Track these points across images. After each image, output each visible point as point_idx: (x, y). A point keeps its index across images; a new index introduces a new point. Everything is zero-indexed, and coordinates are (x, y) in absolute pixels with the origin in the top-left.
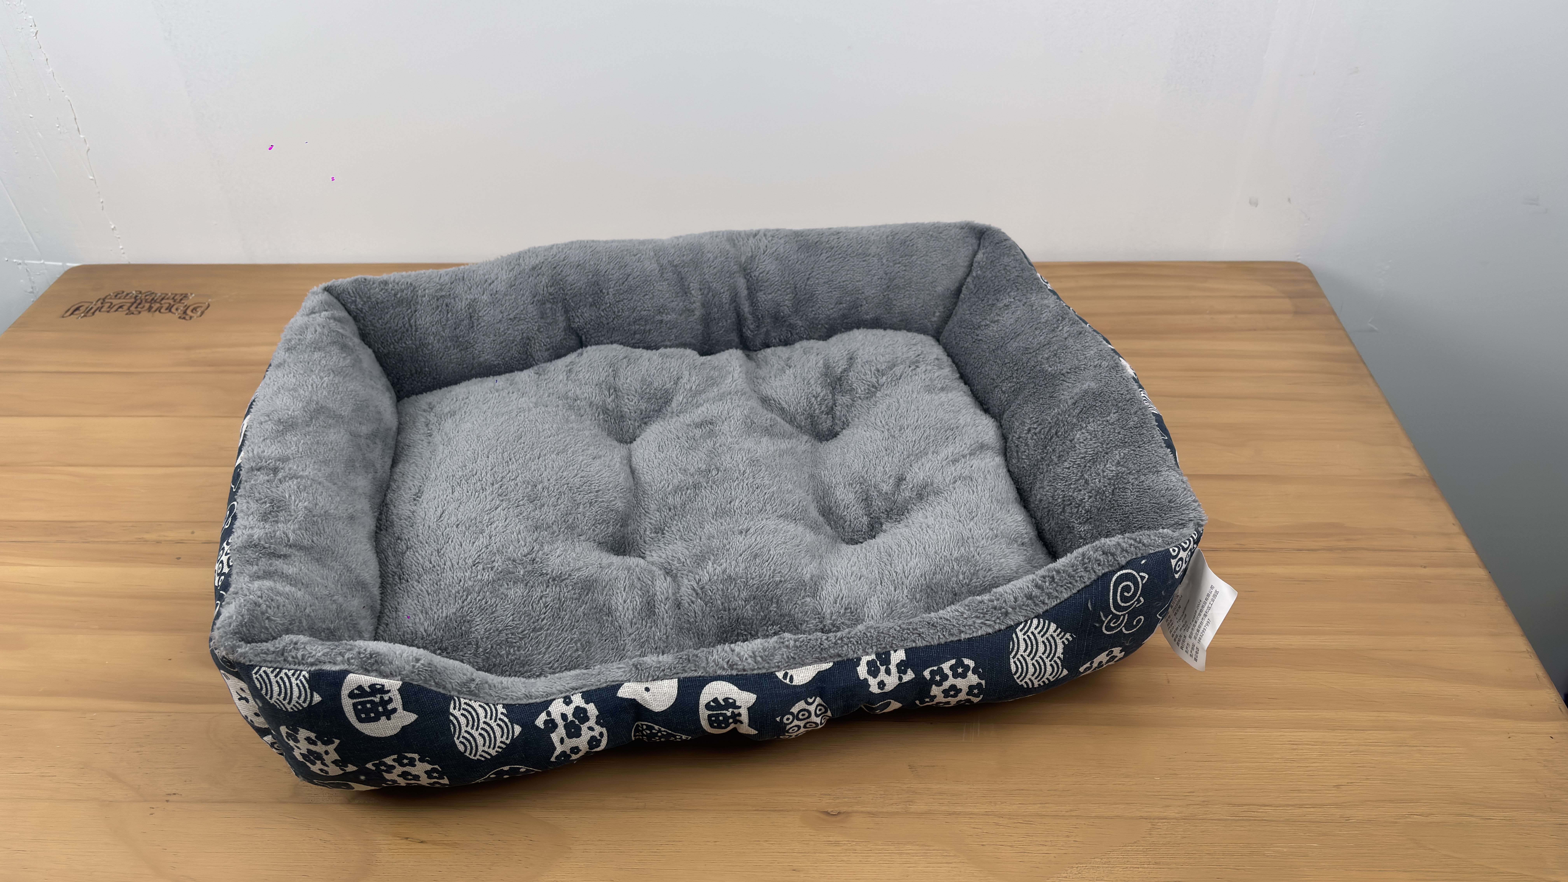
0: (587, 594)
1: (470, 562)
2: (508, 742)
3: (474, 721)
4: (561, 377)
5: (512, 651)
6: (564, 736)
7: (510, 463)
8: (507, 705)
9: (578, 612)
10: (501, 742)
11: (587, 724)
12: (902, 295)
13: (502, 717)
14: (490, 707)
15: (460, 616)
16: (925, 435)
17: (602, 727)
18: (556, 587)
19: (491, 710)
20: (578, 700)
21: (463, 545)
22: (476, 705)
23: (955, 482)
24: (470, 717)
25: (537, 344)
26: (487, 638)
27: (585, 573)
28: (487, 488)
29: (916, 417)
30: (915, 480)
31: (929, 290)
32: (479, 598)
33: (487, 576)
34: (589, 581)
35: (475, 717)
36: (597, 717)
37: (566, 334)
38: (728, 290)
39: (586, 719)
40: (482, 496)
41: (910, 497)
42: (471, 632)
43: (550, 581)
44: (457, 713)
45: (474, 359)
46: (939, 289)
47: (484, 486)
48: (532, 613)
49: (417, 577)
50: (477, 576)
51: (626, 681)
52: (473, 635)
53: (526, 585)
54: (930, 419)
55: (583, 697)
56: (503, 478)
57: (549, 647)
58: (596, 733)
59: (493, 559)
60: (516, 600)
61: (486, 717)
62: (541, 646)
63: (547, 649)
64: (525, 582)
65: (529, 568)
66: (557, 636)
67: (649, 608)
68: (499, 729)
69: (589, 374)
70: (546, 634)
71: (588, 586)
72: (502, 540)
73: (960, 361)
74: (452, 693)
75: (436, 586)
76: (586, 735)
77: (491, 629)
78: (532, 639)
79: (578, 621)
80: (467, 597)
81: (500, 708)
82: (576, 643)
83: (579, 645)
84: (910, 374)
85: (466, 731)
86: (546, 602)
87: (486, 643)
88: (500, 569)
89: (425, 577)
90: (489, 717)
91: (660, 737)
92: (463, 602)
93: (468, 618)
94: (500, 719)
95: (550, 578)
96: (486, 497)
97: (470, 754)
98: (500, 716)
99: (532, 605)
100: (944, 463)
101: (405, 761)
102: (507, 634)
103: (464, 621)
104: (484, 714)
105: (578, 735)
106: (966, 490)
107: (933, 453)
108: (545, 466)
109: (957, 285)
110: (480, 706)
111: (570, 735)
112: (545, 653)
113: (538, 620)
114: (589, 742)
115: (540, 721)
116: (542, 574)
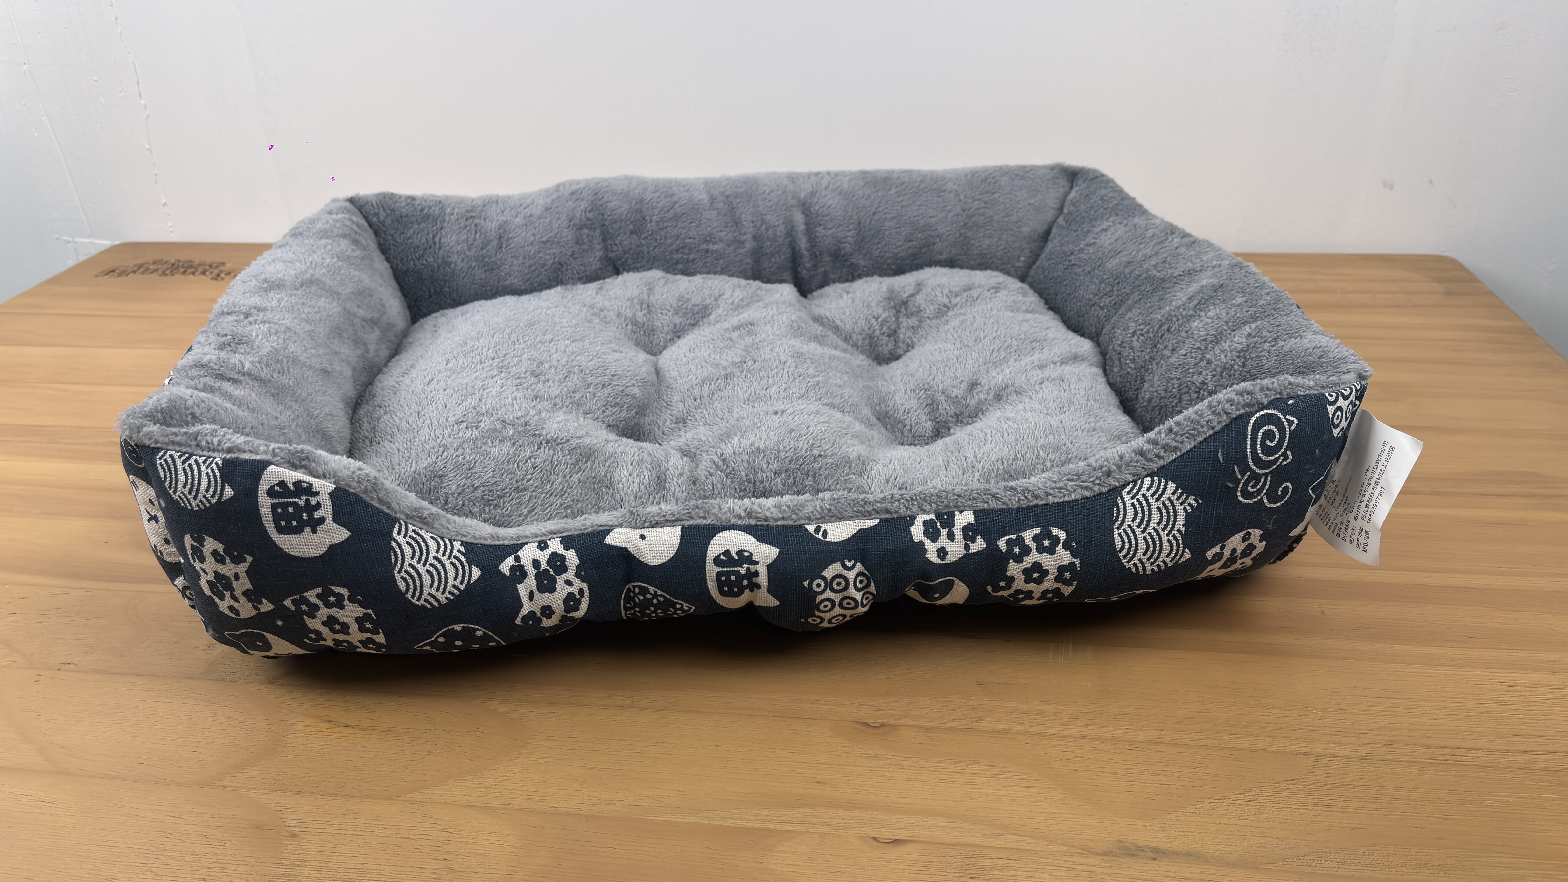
0: (586, 462)
1: (452, 420)
2: (462, 587)
3: (422, 554)
4: (590, 292)
5: (487, 509)
6: (534, 588)
7: (517, 343)
8: (466, 543)
9: (572, 478)
10: (454, 586)
11: (565, 576)
12: (982, 234)
13: (459, 555)
14: (444, 541)
15: (431, 471)
16: (1006, 344)
17: (583, 581)
18: (549, 449)
19: (446, 545)
20: (555, 546)
21: (448, 405)
22: (427, 536)
23: (1041, 383)
24: (417, 548)
25: (570, 271)
26: (459, 494)
27: (587, 440)
28: (486, 361)
29: (995, 328)
30: (992, 383)
31: (1013, 230)
32: (457, 453)
33: (469, 434)
34: (590, 449)
35: (424, 549)
36: (577, 567)
37: (602, 264)
38: (783, 223)
39: (563, 569)
40: (479, 367)
41: (986, 400)
42: (441, 488)
43: (543, 442)
44: (401, 539)
45: (499, 282)
46: (1025, 230)
47: (483, 360)
48: (517, 472)
49: (389, 437)
50: (458, 434)
51: (617, 526)
52: (443, 491)
53: (514, 444)
54: (1012, 330)
55: (561, 542)
56: (505, 355)
57: (533, 511)
58: (574, 590)
59: (480, 419)
60: (499, 458)
61: (437, 552)
62: (523, 507)
63: (530, 512)
64: (512, 442)
65: (521, 429)
66: (543, 500)
67: (660, 482)
68: (453, 569)
69: (621, 291)
70: (531, 496)
71: (588, 454)
72: (494, 402)
73: (1049, 294)
74: (398, 515)
75: (409, 443)
76: (562, 591)
77: (465, 484)
78: (512, 499)
79: (571, 488)
80: (443, 453)
81: (457, 545)
82: (565, 508)
83: (569, 511)
84: (990, 296)
85: (410, 565)
86: (535, 463)
87: (457, 499)
88: (486, 428)
89: (399, 436)
90: (441, 551)
91: (657, 607)
92: (437, 458)
93: (441, 472)
94: (455, 557)
95: (543, 439)
96: (483, 368)
97: (413, 596)
98: (455, 553)
99: (518, 464)
100: (1028, 367)
101: (332, 599)
102: (483, 491)
103: (435, 476)
104: (435, 548)
105: (552, 589)
106: (1057, 388)
107: (1015, 361)
108: (557, 350)
109: (1045, 227)
110: (432, 537)
111: (542, 589)
112: (526, 517)
113: (523, 480)
114: (566, 602)
115: (506, 566)
116: (535, 435)
